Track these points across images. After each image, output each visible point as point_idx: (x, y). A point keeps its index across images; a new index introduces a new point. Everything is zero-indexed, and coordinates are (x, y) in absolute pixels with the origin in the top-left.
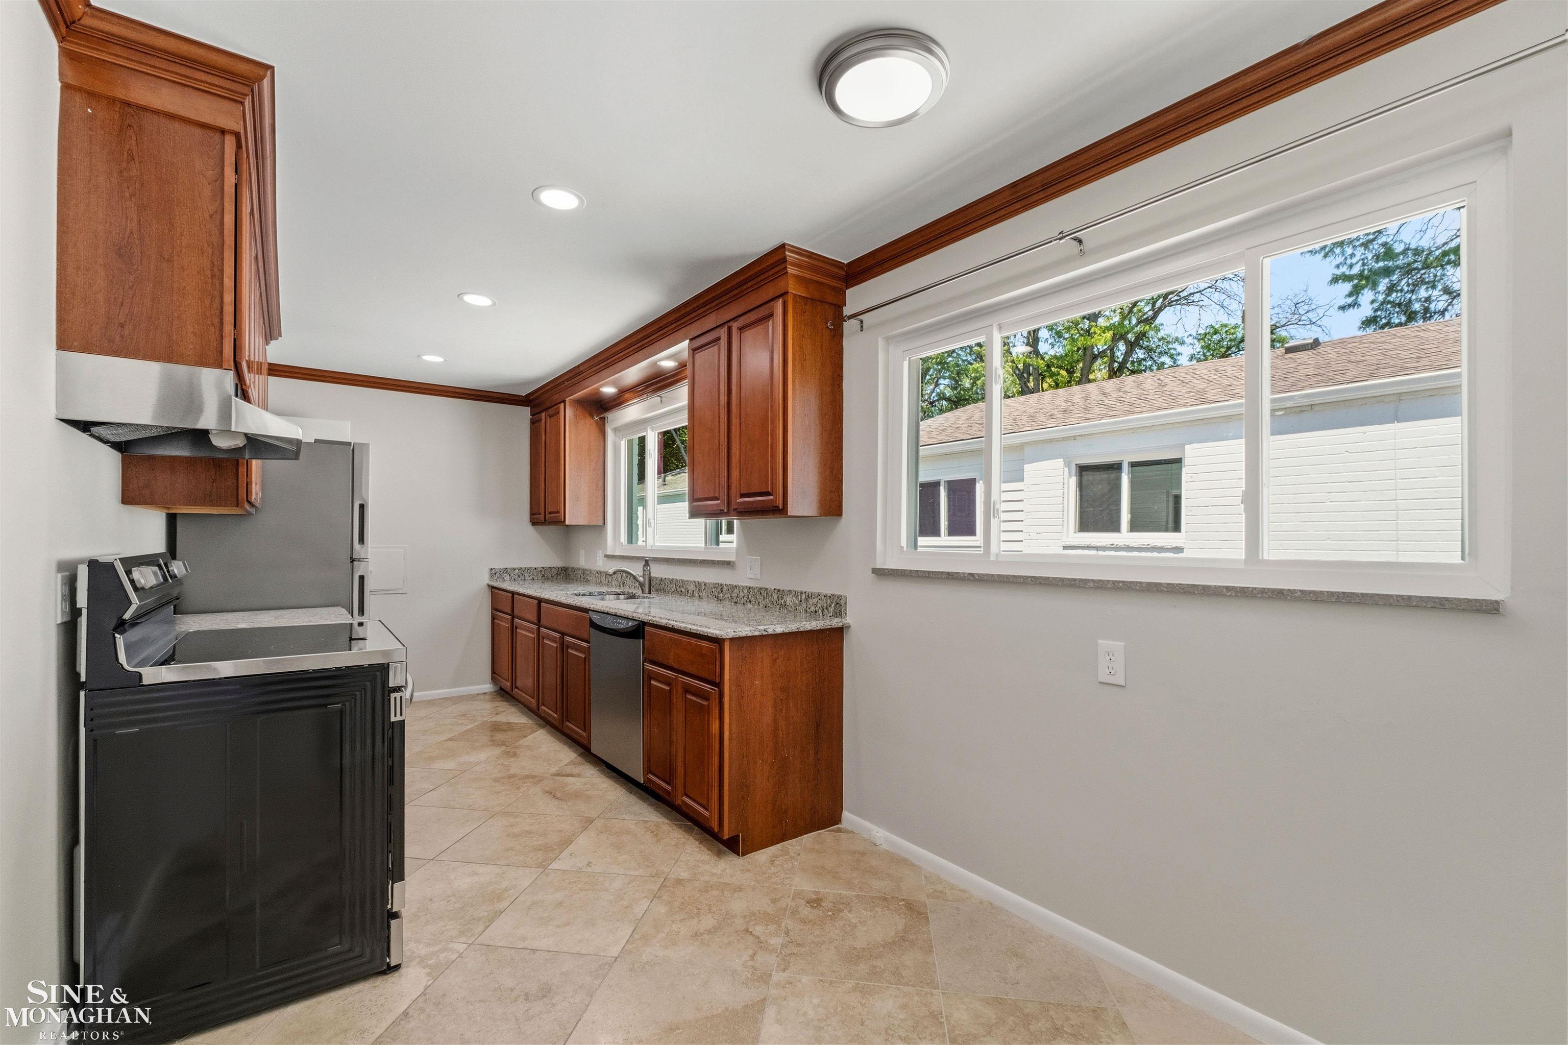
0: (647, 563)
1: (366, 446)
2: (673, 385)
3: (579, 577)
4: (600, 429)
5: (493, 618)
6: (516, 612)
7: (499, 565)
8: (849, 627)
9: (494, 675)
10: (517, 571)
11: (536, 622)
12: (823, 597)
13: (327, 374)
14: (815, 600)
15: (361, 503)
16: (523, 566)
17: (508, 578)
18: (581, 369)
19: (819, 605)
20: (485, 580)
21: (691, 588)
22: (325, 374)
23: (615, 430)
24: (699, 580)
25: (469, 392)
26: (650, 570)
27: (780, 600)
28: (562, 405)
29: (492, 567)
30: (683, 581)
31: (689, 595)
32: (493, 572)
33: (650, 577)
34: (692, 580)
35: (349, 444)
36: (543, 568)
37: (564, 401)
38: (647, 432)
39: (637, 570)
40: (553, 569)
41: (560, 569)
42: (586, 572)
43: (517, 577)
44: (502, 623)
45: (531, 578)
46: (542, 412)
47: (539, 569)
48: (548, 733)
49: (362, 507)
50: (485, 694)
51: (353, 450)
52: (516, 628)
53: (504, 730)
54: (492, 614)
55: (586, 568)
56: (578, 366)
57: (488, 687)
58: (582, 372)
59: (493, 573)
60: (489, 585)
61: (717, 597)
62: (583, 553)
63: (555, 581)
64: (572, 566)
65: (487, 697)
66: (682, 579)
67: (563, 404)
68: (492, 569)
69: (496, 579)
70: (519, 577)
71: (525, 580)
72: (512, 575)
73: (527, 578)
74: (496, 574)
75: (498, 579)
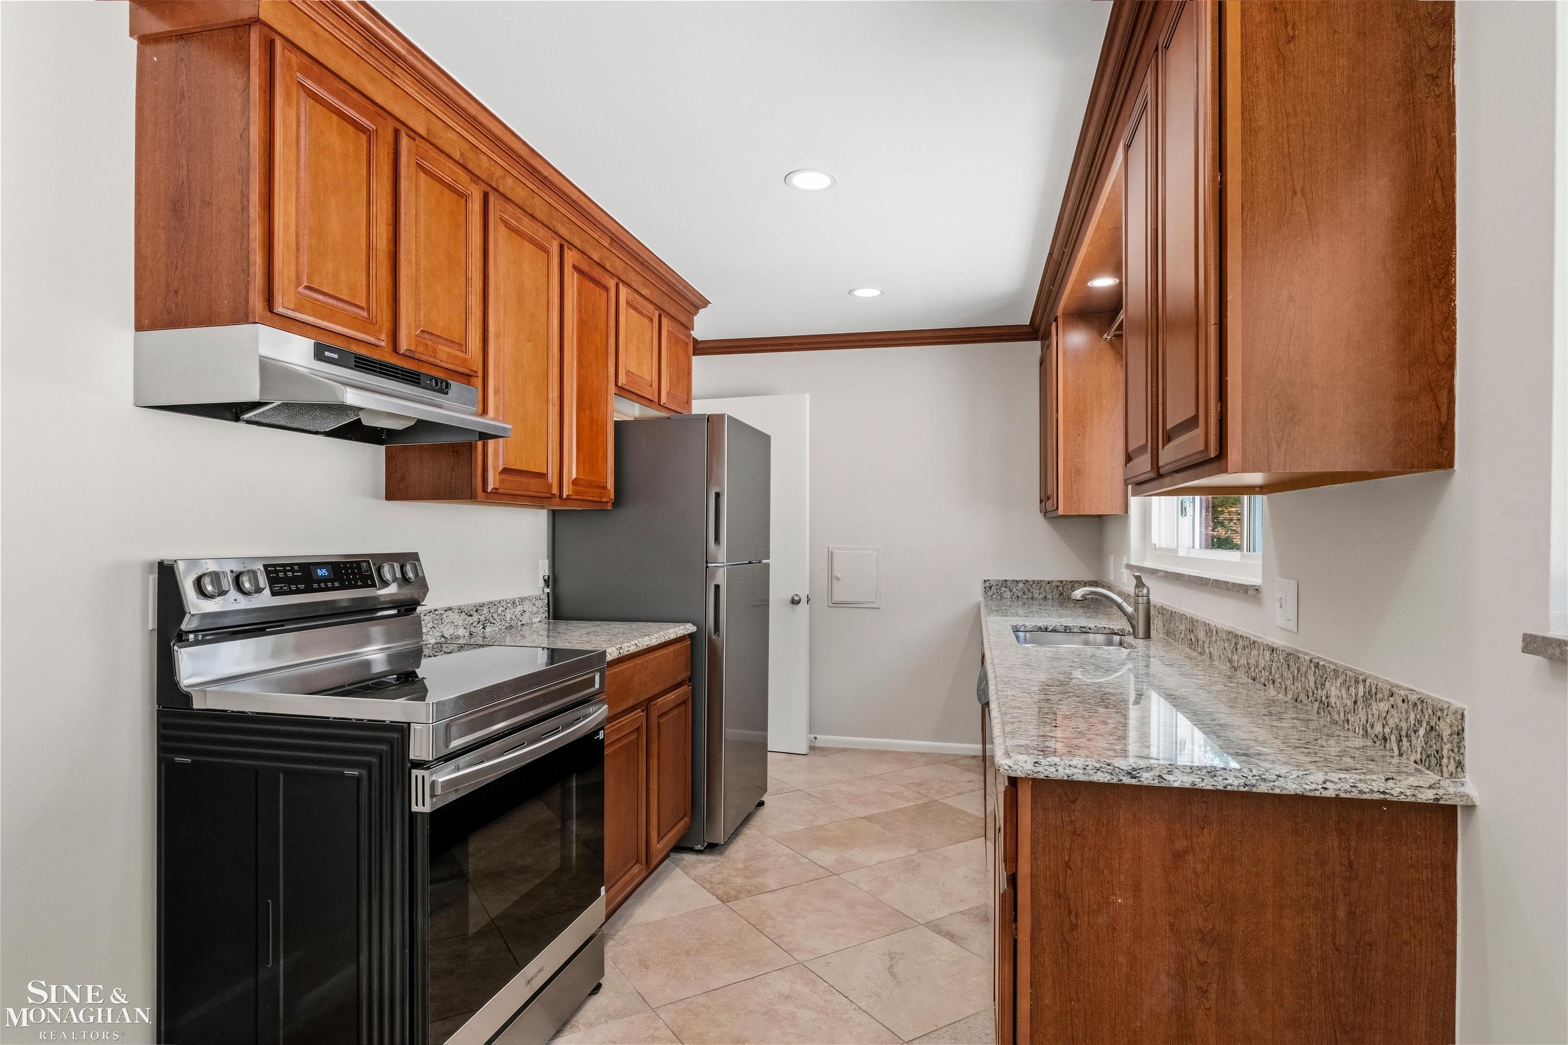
7: (996, 576)
8: (1471, 808)
10: (1021, 585)
12: (1399, 702)
14: (1384, 706)
16: (1030, 579)
17: (1008, 595)
18: (1055, 256)
19: (1392, 722)
20: (976, 596)
26: (1148, 596)
27: (1319, 691)
28: (1054, 327)
29: (987, 579)
32: (987, 584)
36: (1061, 582)
37: (1055, 319)
40: (1077, 585)
43: (1021, 593)
45: (1041, 596)
47: (1054, 584)
49: (718, 497)
58: (1059, 262)
59: (987, 586)
60: (980, 604)
61: (1231, 661)
67: (1053, 322)
68: (985, 581)
69: (991, 596)
70: (1024, 593)
71: (1032, 598)
72: (1015, 590)
73: (1036, 595)
74: (990, 588)
75: (994, 597)
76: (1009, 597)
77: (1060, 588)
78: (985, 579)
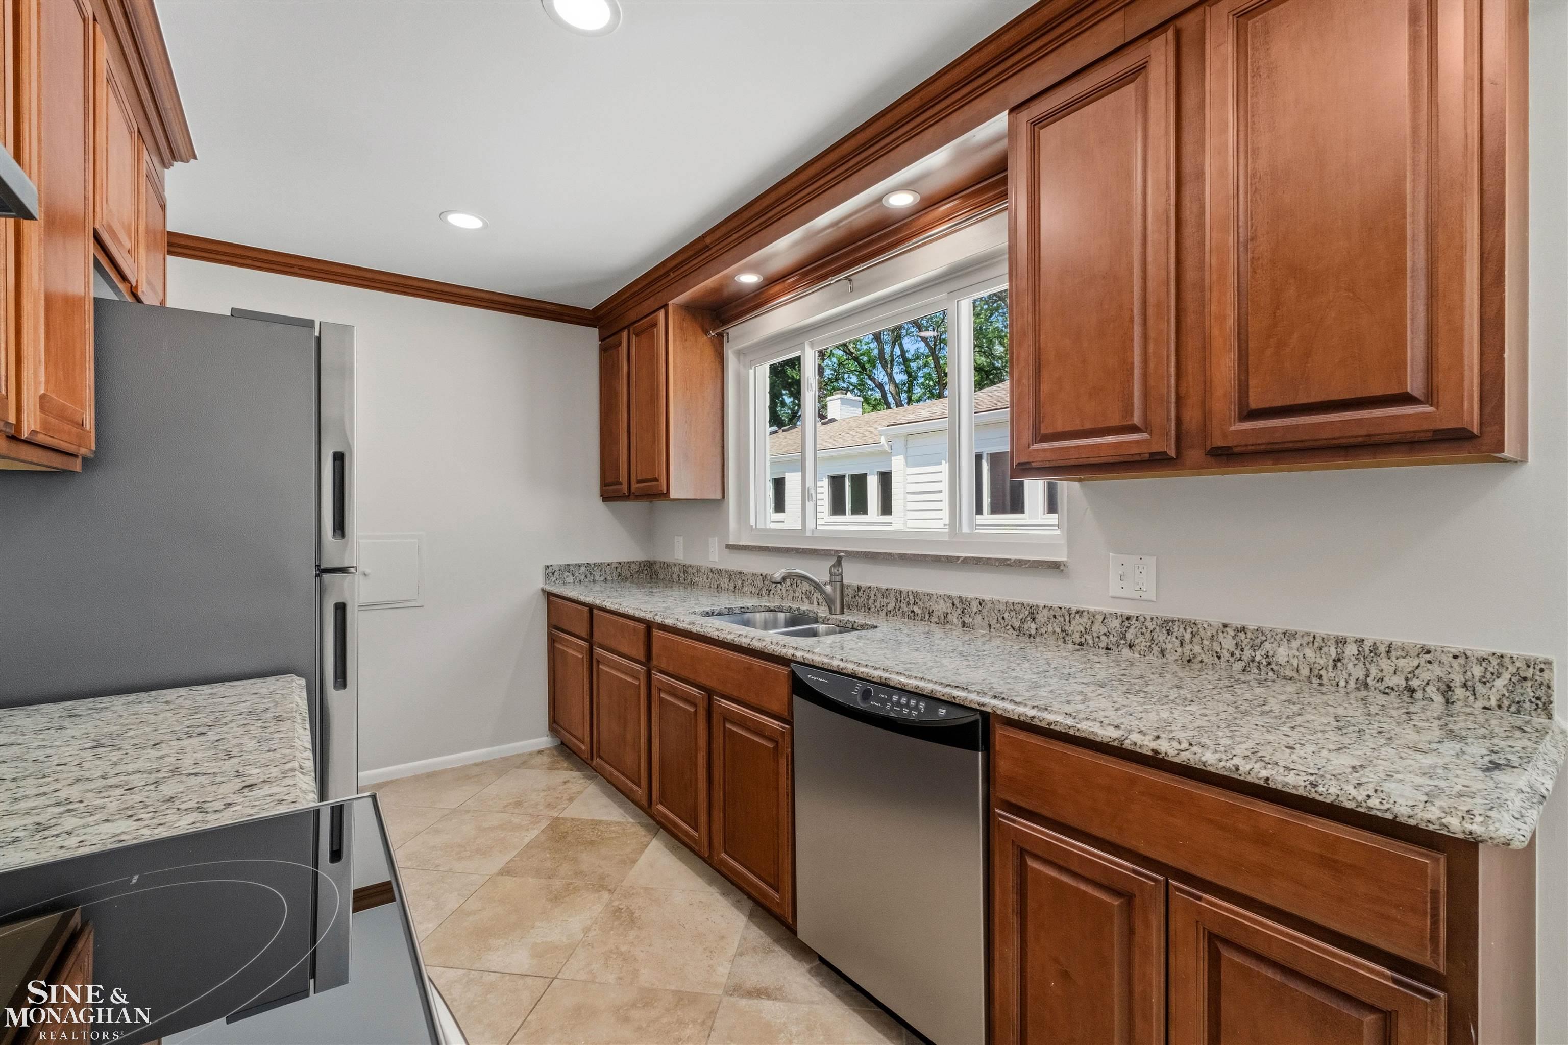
0: (839, 562)
1: (346, 330)
2: (896, 247)
3: (675, 576)
4: (716, 350)
5: (552, 641)
6: (597, 637)
7: (557, 560)
9: (555, 726)
10: (583, 569)
11: (643, 659)
13: (293, 262)
14: (1409, 662)
15: (339, 449)
16: (592, 561)
17: (570, 579)
18: (708, 241)
20: (539, 583)
21: (940, 607)
22: (288, 261)
23: (740, 353)
24: (964, 595)
25: (513, 301)
26: (841, 575)
28: (661, 314)
29: (549, 564)
30: (916, 595)
31: (934, 619)
32: (550, 570)
33: (842, 586)
34: (941, 592)
35: (309, 324)
36: (620, 563)
37: (665, 306)
38: (803, 350)
39: (819, 572)
40: (633, 565)
41: (642, 565)
42: (690, 569)
43: (583, 576)
44: (571, 651)
45: (602, 578)
46: (622, 330)
47: (613, 566)
48: (666, 847)
49: (339, 458)
50: (540, 752)
51: (319, 339)
52: (598, 662)
53: (592, 843)
54: (550, 634)
55: (688, 563)
56: (703, 237)
57: (544, 741)
58: (707, 248)
59: (549, 572)
60: (543, 591)
61: (1020, 631)
62: (682, 542)
63: (636, 581)
64: (661, 560)
65: (545, 759)
66: (915, 589)
67: (663, 311)
68: (548, 567)
69: (554, 582)
70: (586, 577)
71: (594, 581)
72: (577, 574)
73: (597, 578)
74: (553, 574)
75: (557, 582)
76: (572, 581)
77: (619, 570)
78: (547, 564)
